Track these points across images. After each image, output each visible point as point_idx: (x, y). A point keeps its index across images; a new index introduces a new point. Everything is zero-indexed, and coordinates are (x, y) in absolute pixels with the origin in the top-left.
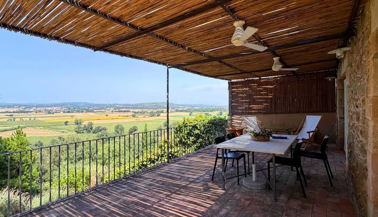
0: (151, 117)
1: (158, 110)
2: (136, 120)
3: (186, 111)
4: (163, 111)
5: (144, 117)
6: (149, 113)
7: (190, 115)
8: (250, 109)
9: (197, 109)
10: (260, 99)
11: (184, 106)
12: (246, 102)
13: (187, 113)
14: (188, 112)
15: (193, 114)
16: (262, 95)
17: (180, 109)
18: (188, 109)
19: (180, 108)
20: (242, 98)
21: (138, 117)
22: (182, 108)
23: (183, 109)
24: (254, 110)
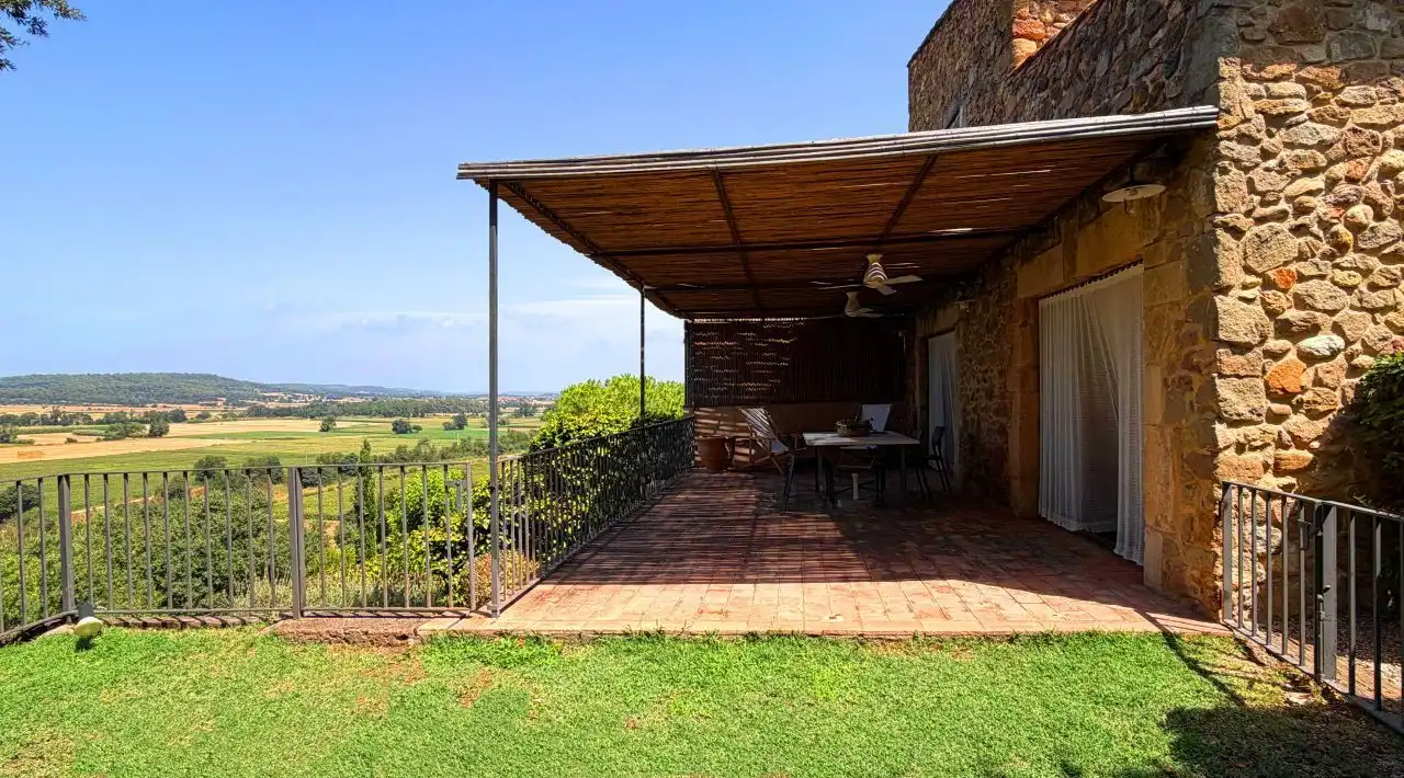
0: (115, 439)
1: (149, 408)
2: (20, 455)
3: (302, 414)
4: (183, 412)
5: (70, 441)
6: (99, 422)
7: (325, 429)
8: (737, 390)
9: (355, 404)
10: (762, 367)
11: (293, 391)
12: (728, 375)
13: (308, 421)
14: (312, 417)
15: (339, 425)
16: (767, 359)
17: (272, 405)
18: (312, 406)
19: (271, 399)
20: (721, 365)
21: (30, 443)
22: (282, 400)
23: (286, 405)
24: (750, 393)
